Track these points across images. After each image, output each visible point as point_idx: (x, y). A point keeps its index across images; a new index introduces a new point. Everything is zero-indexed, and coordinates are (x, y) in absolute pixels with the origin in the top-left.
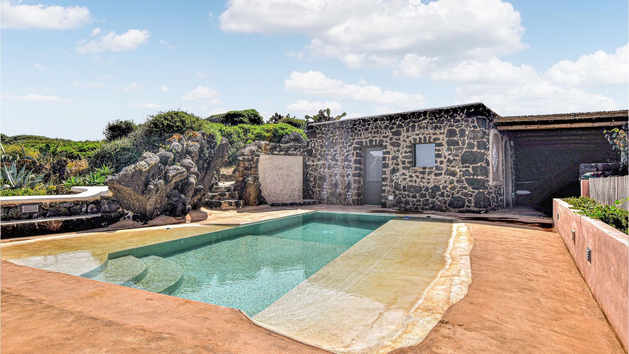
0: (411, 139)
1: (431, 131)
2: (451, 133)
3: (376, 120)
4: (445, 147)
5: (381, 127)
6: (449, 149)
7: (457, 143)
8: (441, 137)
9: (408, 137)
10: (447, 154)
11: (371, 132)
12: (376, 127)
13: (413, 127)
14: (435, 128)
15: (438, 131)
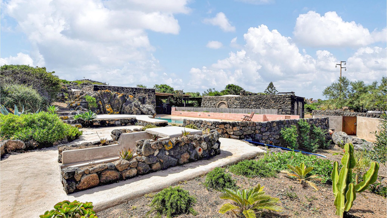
0: (139, 96)
1: (144, 94)
2: (149, 95)
3: (127, 88)
4: (148, 99)
5: (129, 91)
6: (149, 100)
7: (150, 98)
8: (147, 96)
9: (138, 95)
10: (148, 101)
11: (125, 92)
12: (127, 91)
13: (139, 92)
14: (145, 93)
15: (145, 94)
